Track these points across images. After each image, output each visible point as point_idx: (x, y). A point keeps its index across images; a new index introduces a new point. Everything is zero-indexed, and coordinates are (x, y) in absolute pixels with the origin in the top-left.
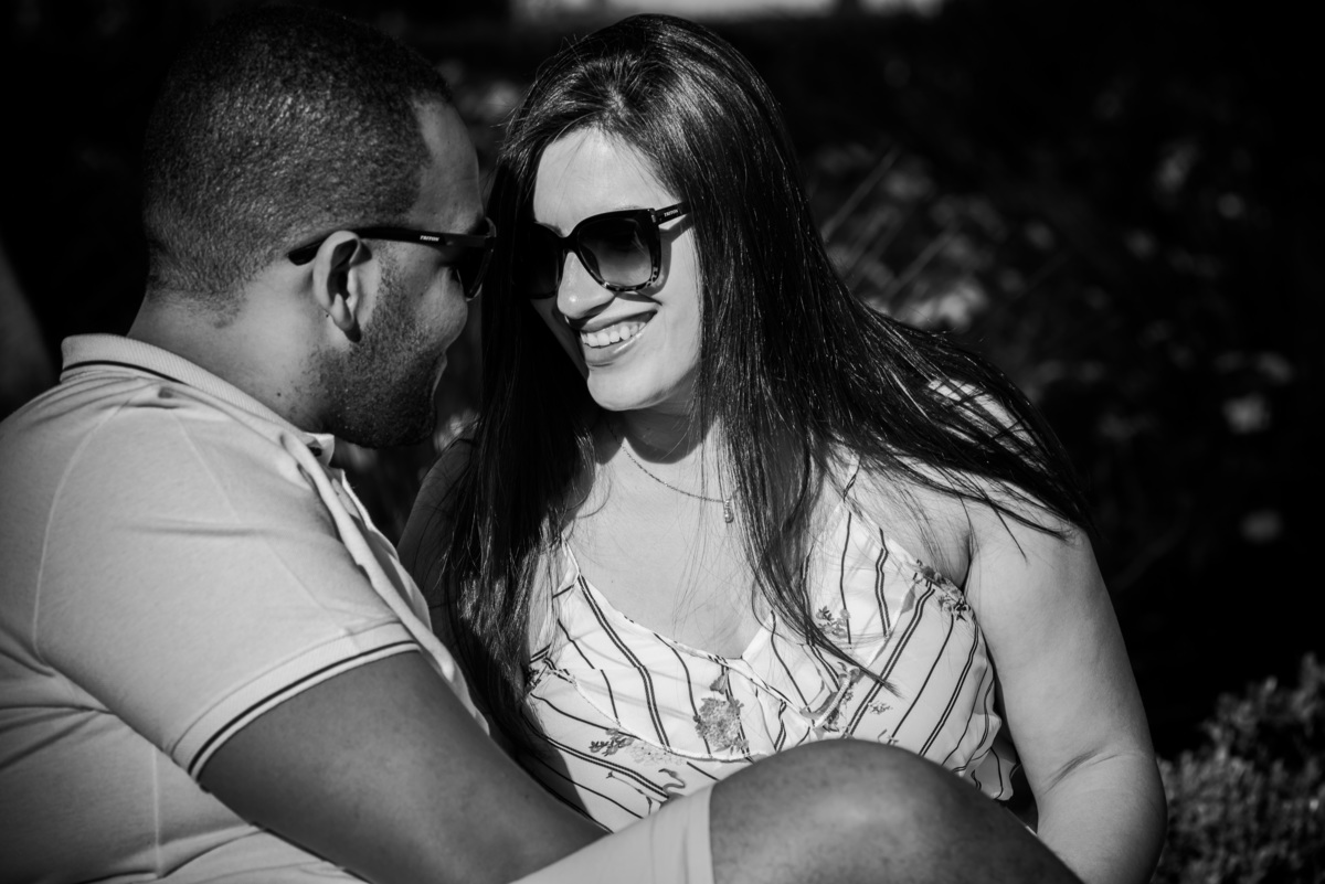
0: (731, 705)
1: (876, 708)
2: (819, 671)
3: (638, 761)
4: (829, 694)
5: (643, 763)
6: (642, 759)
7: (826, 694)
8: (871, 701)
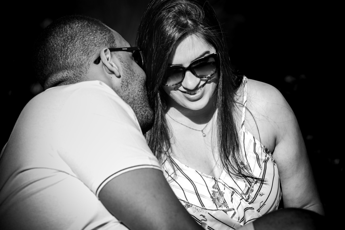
0: (220, 193)
1: (260, 194)
2: (244, 181)
3: (194, 212)
4: (248, 188)
5: (196, 213)
6: (195, 212)
7: (247, 188)
8: (259, 192)
